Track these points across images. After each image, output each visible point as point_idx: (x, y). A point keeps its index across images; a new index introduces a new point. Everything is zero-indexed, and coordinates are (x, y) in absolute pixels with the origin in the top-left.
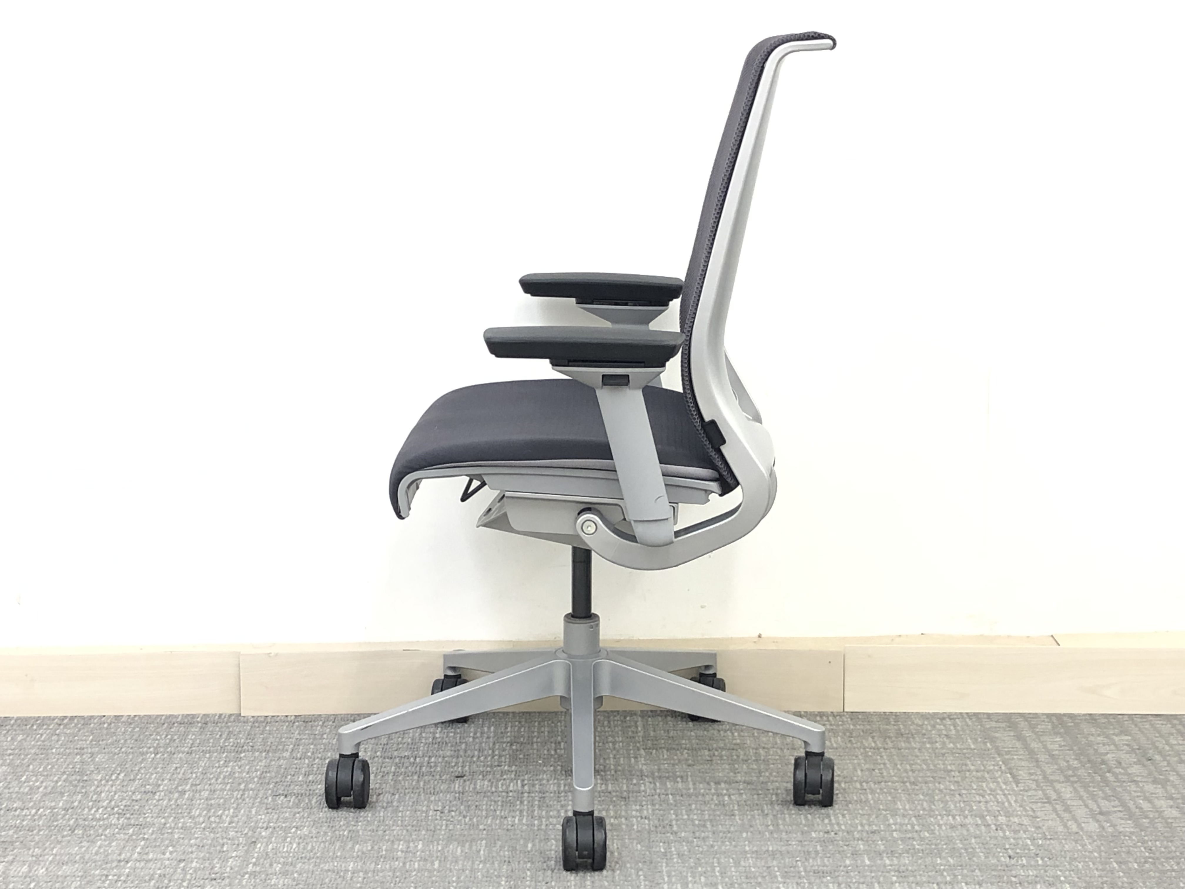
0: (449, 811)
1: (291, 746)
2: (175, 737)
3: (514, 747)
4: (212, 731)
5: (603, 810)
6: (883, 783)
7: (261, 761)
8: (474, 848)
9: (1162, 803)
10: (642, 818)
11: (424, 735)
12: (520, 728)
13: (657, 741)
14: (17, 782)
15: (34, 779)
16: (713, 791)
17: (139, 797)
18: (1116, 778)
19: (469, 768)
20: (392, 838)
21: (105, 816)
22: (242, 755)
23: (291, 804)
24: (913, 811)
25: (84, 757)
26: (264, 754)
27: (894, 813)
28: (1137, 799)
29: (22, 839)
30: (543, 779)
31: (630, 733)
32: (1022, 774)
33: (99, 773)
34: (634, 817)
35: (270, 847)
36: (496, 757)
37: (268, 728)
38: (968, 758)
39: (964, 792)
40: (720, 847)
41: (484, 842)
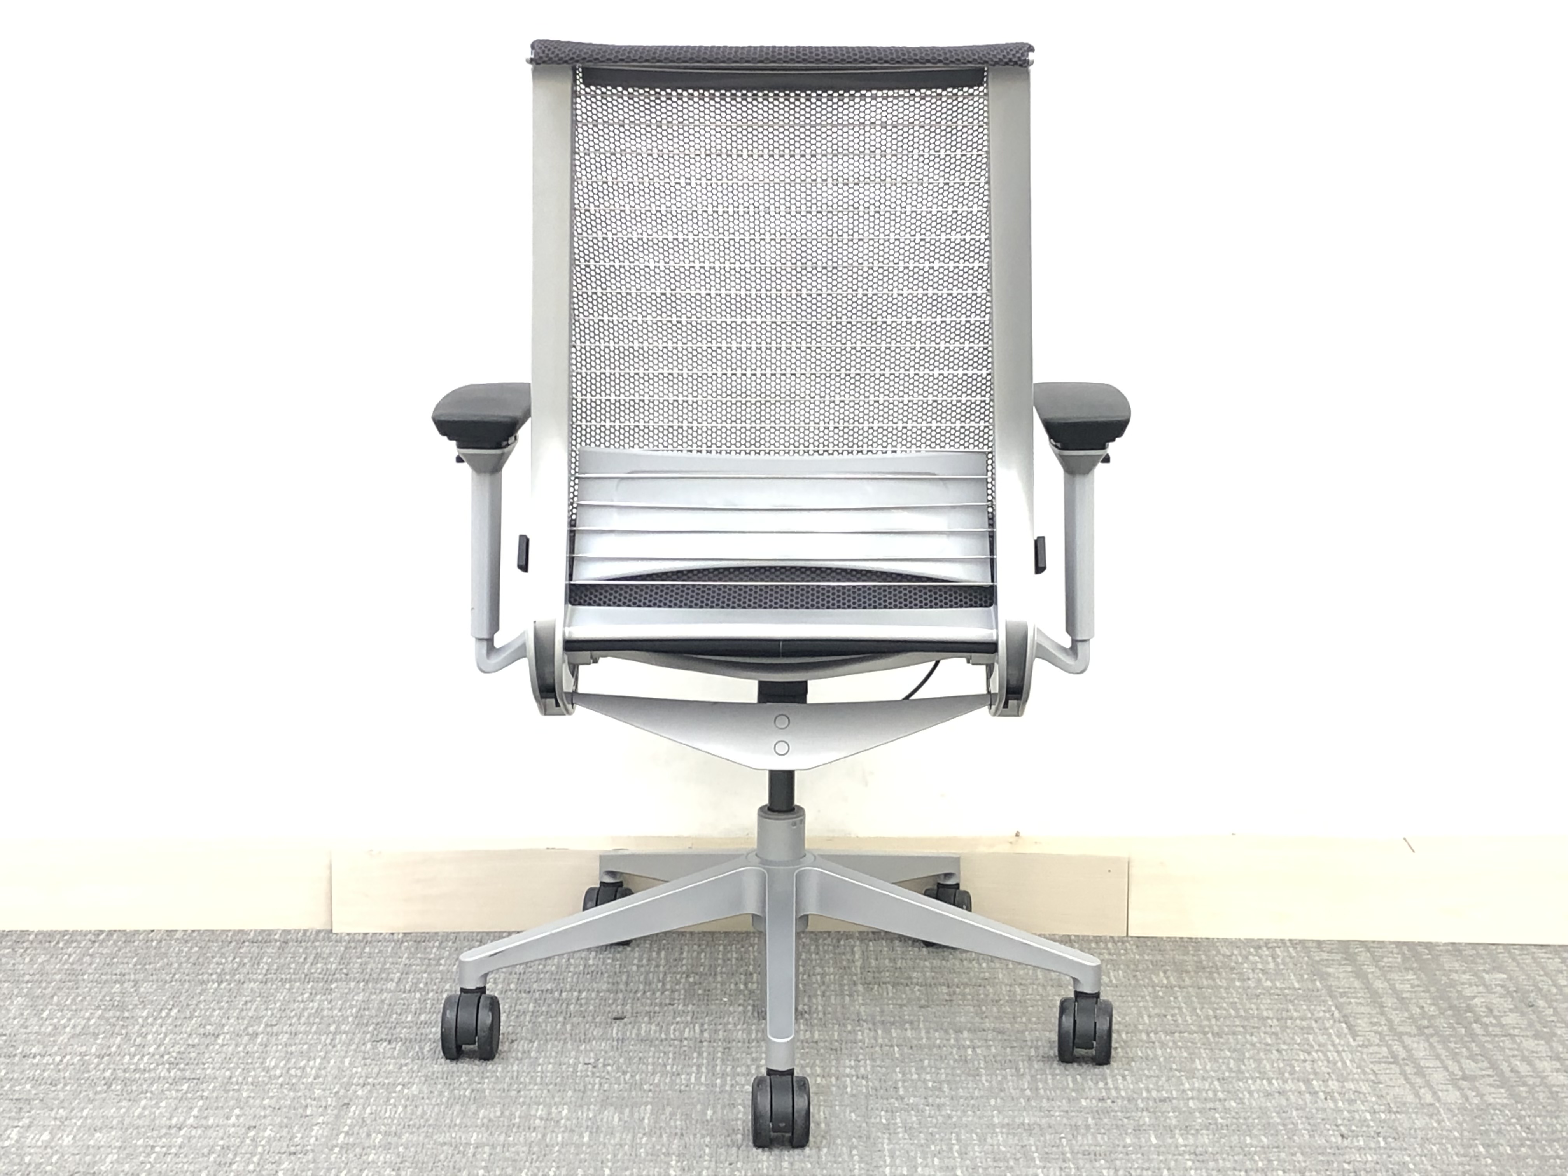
0: (605, 1065)
1: (398, 975)
2: (246, 961)
3: (691, 980)
4: (294, 953)
5: (807, 1065)
6: (1177, 1035)
7: (358, 994)
8: (636, 1115)
9: (1546, 1065)
10: (858, 1077)
11: (572, 961)
12: (699, 953)
13: (880, 972)
14: (36, 1019)
15: (59, 1014)
16: (952, 1041)
17: (196, 1041)
18: (1487, 1031)
19: (632, 1008)
20: (528, 1101)
21: (152, 1066)
22: (333, 986)
23: (396, 1052)
24: (1215, 1071)
25: (125, 985)
26: (362, 984)
27: (1191, 1074)
28: (1512, 1060)
29: (41, 1096)
30: (729, 1023)
31: (845, 963)
32: (1362, 1024)
33: (144, 1008)
34: (848, 1076)
35: (368, 1110)
36: (667, 993)
37: (367, 950)
38: (1291, 1002)
39: (1285, 1047)
40: (960, 1118)
41: (649, 1107)
